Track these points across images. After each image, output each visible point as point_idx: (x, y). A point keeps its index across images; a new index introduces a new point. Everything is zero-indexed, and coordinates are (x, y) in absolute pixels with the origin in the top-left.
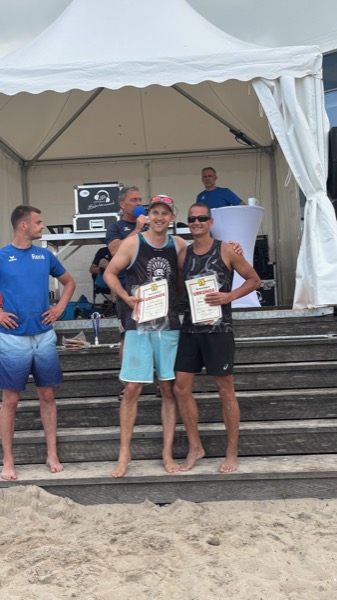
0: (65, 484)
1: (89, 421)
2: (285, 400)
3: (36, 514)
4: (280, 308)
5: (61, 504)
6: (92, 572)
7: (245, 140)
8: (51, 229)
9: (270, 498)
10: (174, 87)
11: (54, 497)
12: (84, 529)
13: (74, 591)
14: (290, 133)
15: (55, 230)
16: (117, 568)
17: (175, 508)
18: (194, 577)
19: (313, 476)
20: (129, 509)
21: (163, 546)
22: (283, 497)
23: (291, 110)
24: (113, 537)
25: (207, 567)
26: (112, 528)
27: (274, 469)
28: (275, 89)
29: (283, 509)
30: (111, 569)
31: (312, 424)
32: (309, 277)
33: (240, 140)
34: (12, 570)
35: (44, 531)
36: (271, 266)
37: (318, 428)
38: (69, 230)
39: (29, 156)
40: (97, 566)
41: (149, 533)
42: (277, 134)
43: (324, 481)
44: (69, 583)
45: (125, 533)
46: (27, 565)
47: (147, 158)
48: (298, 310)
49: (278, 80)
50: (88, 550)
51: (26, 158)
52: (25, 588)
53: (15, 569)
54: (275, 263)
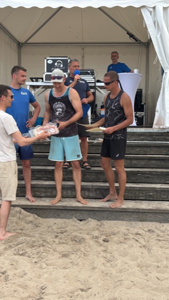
0: (34, 207)
1: (47, 177)
2: (145, 174)
3: (19, 221)
4: (146, 127)
5: (31, 217)
6: (45, 251)
7: (134, 38)
8: (32, 79)
9: (134, 220)
10: (99, 8)
11: (28, 213)
12: (42, 230)
13: (36, 260)
14: (158, 36)
15: (34, 80)
16: (58, 250)
17: (87, 222)
18: (95, 257)
19: (157, 212)
20: (65, 222)
21: (81, 241)
22: (141, 221)
23: (160, 24)
24: (56, 234)
25: (102, 253)
26: (56, 230)
27: (138, 207)
28: (153, 13)
29: (141, 226)
30: (55, 250)
31: (158, 186)
32: (163, 112)
33: (131, 38)
34: (6, 248)
35: (22, 230)
36: (143, 105)
37: (161, 188)
38: (41, 80)
39: (22, 40)
40: (48, 249)
41: (74, 234)
42: (151, 37)
43: (162, 214)
44: (33, 256)
45: (62, 233)
46: (13, 246)
47: (83, 45)
48: (155, 128)
49: (154, 8)
50: (44, 241)
51: (20, 42)
52: (12, 257)
53: (7, 247)
54: (145, 104)
